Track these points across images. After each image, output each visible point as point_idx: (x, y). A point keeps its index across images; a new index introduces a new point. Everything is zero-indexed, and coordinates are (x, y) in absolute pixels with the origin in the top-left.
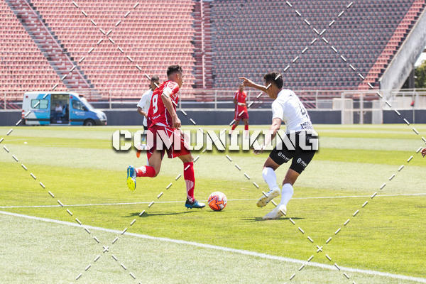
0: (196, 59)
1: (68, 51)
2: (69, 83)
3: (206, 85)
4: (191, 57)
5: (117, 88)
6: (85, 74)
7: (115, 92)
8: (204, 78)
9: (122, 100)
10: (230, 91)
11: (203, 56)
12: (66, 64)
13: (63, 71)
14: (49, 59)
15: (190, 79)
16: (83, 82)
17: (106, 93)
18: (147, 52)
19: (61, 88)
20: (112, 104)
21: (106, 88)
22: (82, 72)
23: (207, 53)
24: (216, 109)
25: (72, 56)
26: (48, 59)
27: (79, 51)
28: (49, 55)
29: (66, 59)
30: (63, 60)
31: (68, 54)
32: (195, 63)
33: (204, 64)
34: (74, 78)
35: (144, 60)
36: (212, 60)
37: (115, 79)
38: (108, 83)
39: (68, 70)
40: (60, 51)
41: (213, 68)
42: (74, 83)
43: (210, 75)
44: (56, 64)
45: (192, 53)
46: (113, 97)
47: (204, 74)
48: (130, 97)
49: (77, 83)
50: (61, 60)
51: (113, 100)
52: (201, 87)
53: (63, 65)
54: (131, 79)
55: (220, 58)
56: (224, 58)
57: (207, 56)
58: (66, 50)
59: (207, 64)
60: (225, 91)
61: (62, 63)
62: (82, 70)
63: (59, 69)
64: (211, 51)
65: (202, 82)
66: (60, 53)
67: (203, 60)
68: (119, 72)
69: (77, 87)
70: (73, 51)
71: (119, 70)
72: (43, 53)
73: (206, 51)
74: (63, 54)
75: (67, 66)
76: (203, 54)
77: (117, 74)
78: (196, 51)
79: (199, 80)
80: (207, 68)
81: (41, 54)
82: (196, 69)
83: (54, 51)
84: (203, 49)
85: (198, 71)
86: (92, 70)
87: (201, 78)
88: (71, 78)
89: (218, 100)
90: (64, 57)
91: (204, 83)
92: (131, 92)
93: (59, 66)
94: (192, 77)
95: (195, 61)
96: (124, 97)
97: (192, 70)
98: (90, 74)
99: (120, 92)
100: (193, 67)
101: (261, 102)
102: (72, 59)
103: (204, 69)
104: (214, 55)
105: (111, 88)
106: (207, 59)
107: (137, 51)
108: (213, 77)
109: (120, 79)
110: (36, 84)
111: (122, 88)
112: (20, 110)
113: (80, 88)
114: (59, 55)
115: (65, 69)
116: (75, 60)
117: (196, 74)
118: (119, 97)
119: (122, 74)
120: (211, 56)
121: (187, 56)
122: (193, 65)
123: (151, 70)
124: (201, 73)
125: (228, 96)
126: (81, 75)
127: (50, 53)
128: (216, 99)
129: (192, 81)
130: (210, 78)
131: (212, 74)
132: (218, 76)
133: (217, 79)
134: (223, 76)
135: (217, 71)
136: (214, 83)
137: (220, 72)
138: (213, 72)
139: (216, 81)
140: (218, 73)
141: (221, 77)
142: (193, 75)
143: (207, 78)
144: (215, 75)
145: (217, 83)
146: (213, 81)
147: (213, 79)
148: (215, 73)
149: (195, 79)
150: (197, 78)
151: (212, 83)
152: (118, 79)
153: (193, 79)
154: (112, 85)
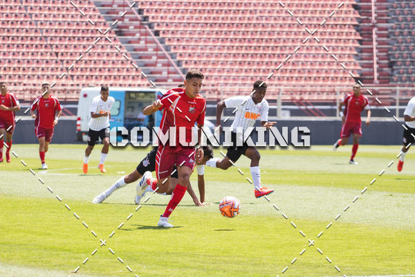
0: (361, 35)
1: (150, 20)
2: (151, 73)
3: (378, 79)
4: (354, 31)
5: (231, 82)
6: (178, 58)
7: (228, 88)
8: (376, 66)
11: (375, 30)
12: (146, 42)
13: (142, 52)
14: (119, 33)
15: (352, 67)
16: (176, 73)
17: (214, 91)
18: (281, 22)
19: (139, 82)
21: (213, 82)
22: (173, 56)
23: (380, 25)
25: (156, 28)
26: (116, 32)
27: (168, 21)
28: (118, 27)
29: (147, 34)
30: (141, 35)
31: (151, 26)
32: (360, 42)
33: (375, 43)
34: (159, 65)
35: (275, 37)
36: (388, 37)
37: (228, 67)
38: (216, 74)
39: (150, 51)
40: (136, 20)
41: (390, 49)
42: (161, 73)
43: (386, 61)
44: (130, 42)
45: (354, 25)
47: (375, 59)
49: (165, 74)
50: (138, 35)
52: (371, 81)
53: (142, 44)
54: (255, 67)
55: (401, 33)
56: (410, 34)
57: (380, 29)
58: (146, 18)
59: (380, 43)
61: (140, 39)
62: (173, 51)
63: (135, 50)
64: (387, 21)
65: (372, 74)
66: (137, 23)
67: (374, 36)
68: (234, 56)
69: (166, 81)
70: (159, 21)
71: (234, 52)
72: (108, 23)
73: (379, 21)
74: (141, 26)
75: (148, 45)
76: (374, 26)
77: (231, 59)
78: (361, 21)
79: (367, 69)
80: (380, 50)
81: (105, 24)
82: (361, 51)
83: (126, 21)
84: (373, 18)
85: (365, 54)
86: (190, 51)
87: (371, 66)
88: (154, 65)
89: (400, 105)
90: (143, 30)
91: (376, 75)
93: (135, 45)
94: (355, 64)
95: (360, 38)
97: (355, 53)
98: (186, 59)
100: (356, 48)
102: (157, 33)
103: (375, 51)
104: (392, 28)
105: (222, 81)
106: (379, 36)
107: (264, 22)
108: (391, 65)
109: (237, 67)
110: (97, 73)
111: (240, 82)
112: (74, 118)
113: (170, 81)
114: (136, 27)
115: (146, 49)
116: (161, 36)
117: (362, 59)
119: (240, 59)
120: (386, 29)
121: (346, 30)
122: (358, 45)
123: (287, 52)
124: (371, 58)
126: (172, 61)
127: (120, 23)
128: (397, 102)
129: (355, 71)
130: (385, 67)
131: (389, 59)
132: (399, 63)
133: (397, 67)
134: (408, 63)
135: (397, 56)
136: (392, 75)
137: (403, 57)
138: (391, 57)
139: (395, 72)
140: (399, 58)
141: (405, 65)
142: (357, 62)
143: (380, 67)
144: (394, 62)
145: (397, 75)
146: (390, 72)
147: (390, 69)
148: (394, 58)
149: (360, 68)
150: (363, 67)
151: (389, 75)
152: (233, 67)
153: (356, 68)
154: (222, 77)
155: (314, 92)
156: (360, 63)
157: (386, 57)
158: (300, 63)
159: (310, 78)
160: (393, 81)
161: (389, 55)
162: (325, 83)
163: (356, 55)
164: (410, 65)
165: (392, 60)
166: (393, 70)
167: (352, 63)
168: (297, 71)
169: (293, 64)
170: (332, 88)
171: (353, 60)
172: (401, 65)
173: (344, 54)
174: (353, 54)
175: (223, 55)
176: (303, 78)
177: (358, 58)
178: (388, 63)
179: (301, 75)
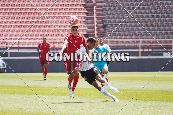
0: (87, 10)
3: (97, 35)
4: (83, 8)
5: (14, 37)
7: (12, 41)
8: (96, 28)
9: (19, 48)
10: (125, 40)
11: (95, 7)
15: (82, 28)
17: (4, 42)
18: (42, 3)
20: (10, 53)
21: (3, 37)
23: (98, 4)
32: (87, 14)
33: (95, 15)
35: (39, 11)
36: (102, 11)
37: (12, 29)
41: (104, 18)
43: (102, 25)
45: (83, 5)
46: (11, 46)
47: (95, 23)
48: (26, 46)
51: (11, 48)
54: (27, 29)
55: (110, 9)
56: (115, 9)
57: (98, 7)
59: (98, 14)
60: (116, 40)
64: (102, 2)
65: (94, 32)
67: (95, 11)
68: (15, 22)
73: (97, 2)
76: (94, 5)
77: (14, 24)
78: (87, 2)
79: (91, 29)
80: (98, 19)
82: (87, 19)
84: (94, 0)
85: (90, 21)
87: (93, 27)
91: (96, 32)
92: (28, 41)
94: (84, 27)
95: (87, 12)
96: (21, 46)
97: (84, 20)
99: (17, 41)
100: (85, 17)
101: (150, 50)
103: (95, 19)
104: (104, 6)
105: (9, 37)
106: (97, 10)
108: (104, 27)
109: (17, 29)
111: (19, 37)
117: (88, 24)
118: (16, 46)
119: (19, 24)
120: (101, 7)
121: (79, 7)
122: (85, 16)
123: (46, 20)
124: (93, 23)
125: (118, 45)
129: (84, 30)
130: (101, 28)
131: (103, 24)
132: (109, 26)
133: (108, 28)
134: (114, 26)
135: (107, 21)
136: (105, 33)
137: (111, 22)
138: (104, 22)
139: (107, 31)
140: (109, 23)
141: (112, 27)
142: (85, 25)
143: (98, 28)
144: (106, 25)
145: (108, 33)
146: (104, 31)
147: (104, 29)
148: (106, 23)
149: (87, 29)
150: (88, 28)
151: (103, 32)
152: (15, 29)
153: (85, 29)
154: (9, 35)
156: (87, 26)
157: (102, 22)
158: (53, 26)
159: (59, 34)
160: (106, 36)
161: (103, 21)
163: (85, 21)
165: (105, 24)
166: (105, 30)
167: (83, 26)
168: (51, 31)
169: (49, 27)
171: (83, 24)
172: (110, 27)
174: (83, 21)
175: (9, 22)
176: (55, 35)
177: (86, 23)
178: (103, 26)
179: (53, 33)
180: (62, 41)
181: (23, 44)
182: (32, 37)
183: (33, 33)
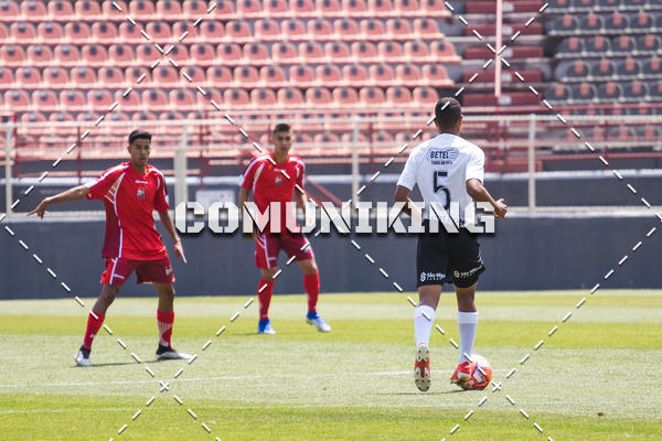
5: (62, 107)
8: (501, 53)
15: (433, 57)
21: (6, 108)
24: (533, 211)
37: (56, 62)
38: (18, 84)
43: (538, 38)
46: (41, 153)
47: (501, 30)
52: (487, 97)
54: (138, 62)
89: (546, 166)
91: (500, 78)
94: (442, 48)
103: (502, 6)
105: (35, 107)
108: (550, 48)
109: (82, 62)
129: (440, 68)
130: (533, 55)
131: (544, 32)
132: (573, 42)
133: (568, 55)
134: (599, 42)
135: (567, 19)
136: (553, 79)
137: (585, 25)
138: (551, 24)
139: (561, 69)
140: (573, 26)
141: (590, 47)
142: (448, 41)
143: (516, 55)
144: (559, 39)
145: (565, 79)
146: (546, 70)
147: (546, 60)
148: (560, 26)
149: (456, 58)
150: (465, 56)
151: (543, 79)
152: (69, 64)
153: (446, 59)
154: (36, 94)
155: (313, 133)
156: (456, 44)
157: (538, 25)
158: (276, 47)
159: (303, 91)
160: (552, 96)
161: (544, 18)
162: (348, 106)
163: (449, 21)
164: (605, 49)
165: (553, 33)
166: (554, 64)
167: (434, 45)
168: (264, 71)
169: (255, 50)
170: (367, 119)
171: (439, 35)
172: (579, 50)
173: (411, 19)
174: (436, 18)
175: (41, 26)
176: (282, 93)
177: (454, 28)
178: (542, 43)
179: (275, 84)
180: (319, 128)
181: (106, 144)
182: (157, 108)
183: (168, 85)
